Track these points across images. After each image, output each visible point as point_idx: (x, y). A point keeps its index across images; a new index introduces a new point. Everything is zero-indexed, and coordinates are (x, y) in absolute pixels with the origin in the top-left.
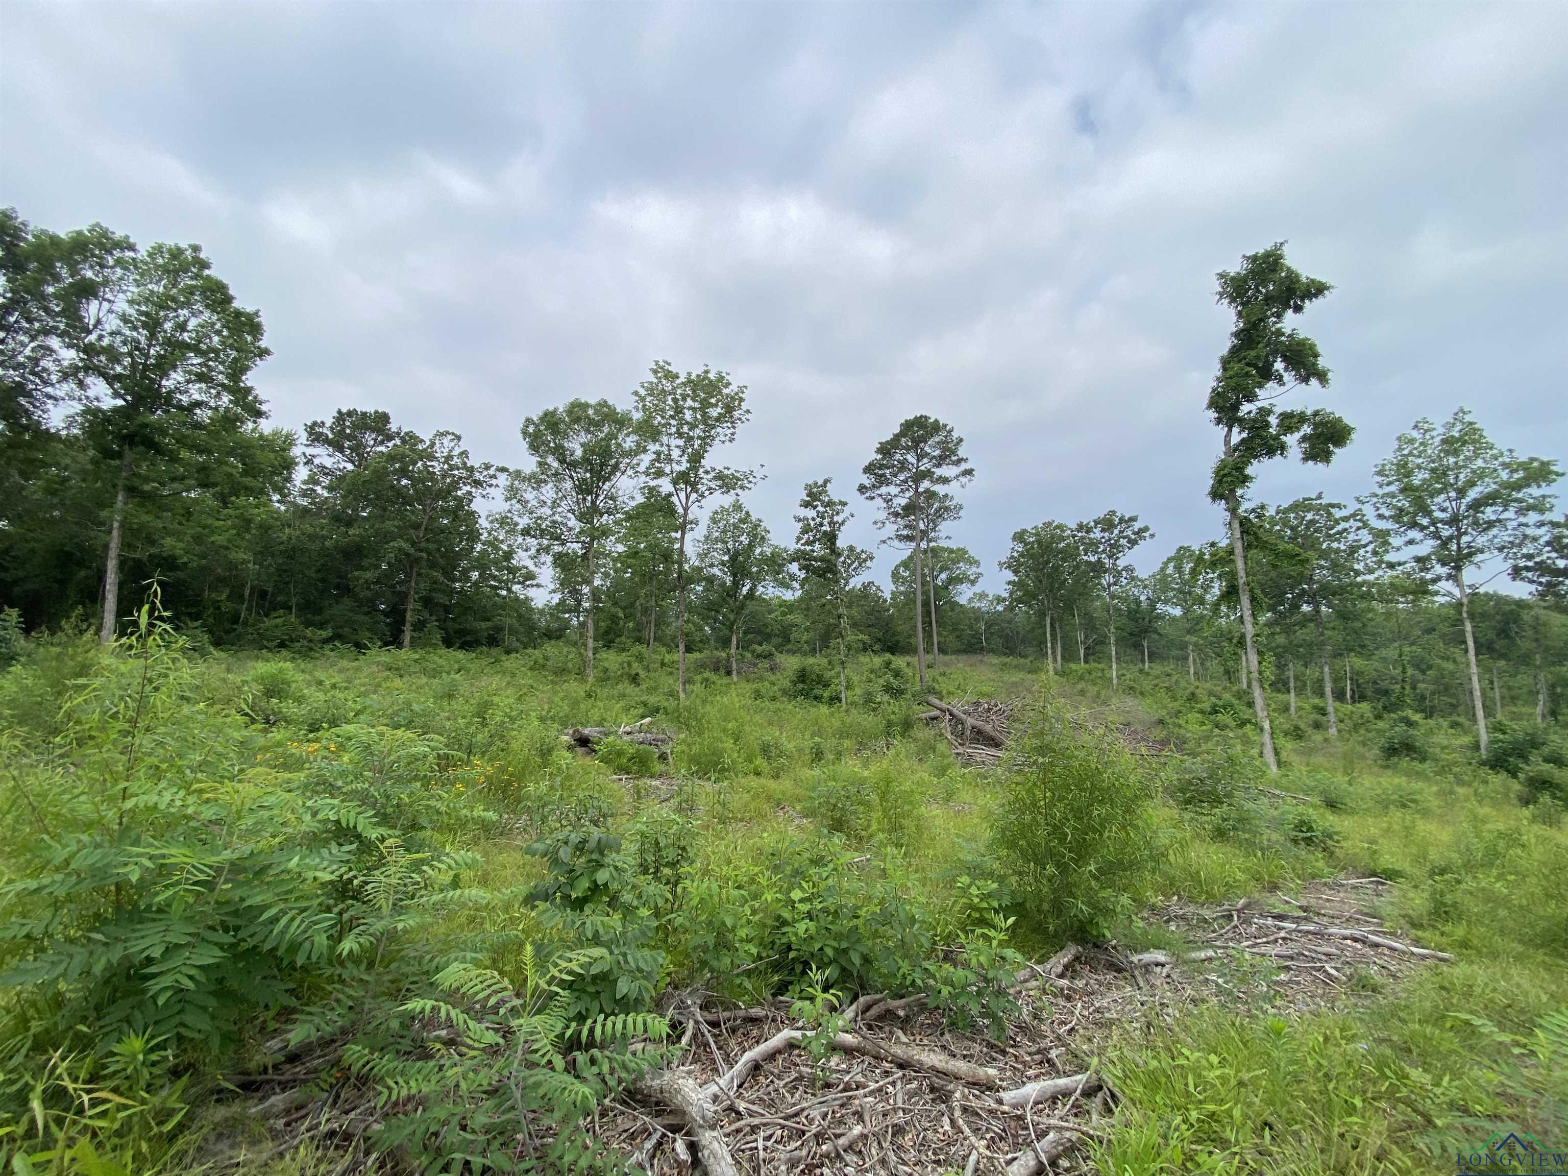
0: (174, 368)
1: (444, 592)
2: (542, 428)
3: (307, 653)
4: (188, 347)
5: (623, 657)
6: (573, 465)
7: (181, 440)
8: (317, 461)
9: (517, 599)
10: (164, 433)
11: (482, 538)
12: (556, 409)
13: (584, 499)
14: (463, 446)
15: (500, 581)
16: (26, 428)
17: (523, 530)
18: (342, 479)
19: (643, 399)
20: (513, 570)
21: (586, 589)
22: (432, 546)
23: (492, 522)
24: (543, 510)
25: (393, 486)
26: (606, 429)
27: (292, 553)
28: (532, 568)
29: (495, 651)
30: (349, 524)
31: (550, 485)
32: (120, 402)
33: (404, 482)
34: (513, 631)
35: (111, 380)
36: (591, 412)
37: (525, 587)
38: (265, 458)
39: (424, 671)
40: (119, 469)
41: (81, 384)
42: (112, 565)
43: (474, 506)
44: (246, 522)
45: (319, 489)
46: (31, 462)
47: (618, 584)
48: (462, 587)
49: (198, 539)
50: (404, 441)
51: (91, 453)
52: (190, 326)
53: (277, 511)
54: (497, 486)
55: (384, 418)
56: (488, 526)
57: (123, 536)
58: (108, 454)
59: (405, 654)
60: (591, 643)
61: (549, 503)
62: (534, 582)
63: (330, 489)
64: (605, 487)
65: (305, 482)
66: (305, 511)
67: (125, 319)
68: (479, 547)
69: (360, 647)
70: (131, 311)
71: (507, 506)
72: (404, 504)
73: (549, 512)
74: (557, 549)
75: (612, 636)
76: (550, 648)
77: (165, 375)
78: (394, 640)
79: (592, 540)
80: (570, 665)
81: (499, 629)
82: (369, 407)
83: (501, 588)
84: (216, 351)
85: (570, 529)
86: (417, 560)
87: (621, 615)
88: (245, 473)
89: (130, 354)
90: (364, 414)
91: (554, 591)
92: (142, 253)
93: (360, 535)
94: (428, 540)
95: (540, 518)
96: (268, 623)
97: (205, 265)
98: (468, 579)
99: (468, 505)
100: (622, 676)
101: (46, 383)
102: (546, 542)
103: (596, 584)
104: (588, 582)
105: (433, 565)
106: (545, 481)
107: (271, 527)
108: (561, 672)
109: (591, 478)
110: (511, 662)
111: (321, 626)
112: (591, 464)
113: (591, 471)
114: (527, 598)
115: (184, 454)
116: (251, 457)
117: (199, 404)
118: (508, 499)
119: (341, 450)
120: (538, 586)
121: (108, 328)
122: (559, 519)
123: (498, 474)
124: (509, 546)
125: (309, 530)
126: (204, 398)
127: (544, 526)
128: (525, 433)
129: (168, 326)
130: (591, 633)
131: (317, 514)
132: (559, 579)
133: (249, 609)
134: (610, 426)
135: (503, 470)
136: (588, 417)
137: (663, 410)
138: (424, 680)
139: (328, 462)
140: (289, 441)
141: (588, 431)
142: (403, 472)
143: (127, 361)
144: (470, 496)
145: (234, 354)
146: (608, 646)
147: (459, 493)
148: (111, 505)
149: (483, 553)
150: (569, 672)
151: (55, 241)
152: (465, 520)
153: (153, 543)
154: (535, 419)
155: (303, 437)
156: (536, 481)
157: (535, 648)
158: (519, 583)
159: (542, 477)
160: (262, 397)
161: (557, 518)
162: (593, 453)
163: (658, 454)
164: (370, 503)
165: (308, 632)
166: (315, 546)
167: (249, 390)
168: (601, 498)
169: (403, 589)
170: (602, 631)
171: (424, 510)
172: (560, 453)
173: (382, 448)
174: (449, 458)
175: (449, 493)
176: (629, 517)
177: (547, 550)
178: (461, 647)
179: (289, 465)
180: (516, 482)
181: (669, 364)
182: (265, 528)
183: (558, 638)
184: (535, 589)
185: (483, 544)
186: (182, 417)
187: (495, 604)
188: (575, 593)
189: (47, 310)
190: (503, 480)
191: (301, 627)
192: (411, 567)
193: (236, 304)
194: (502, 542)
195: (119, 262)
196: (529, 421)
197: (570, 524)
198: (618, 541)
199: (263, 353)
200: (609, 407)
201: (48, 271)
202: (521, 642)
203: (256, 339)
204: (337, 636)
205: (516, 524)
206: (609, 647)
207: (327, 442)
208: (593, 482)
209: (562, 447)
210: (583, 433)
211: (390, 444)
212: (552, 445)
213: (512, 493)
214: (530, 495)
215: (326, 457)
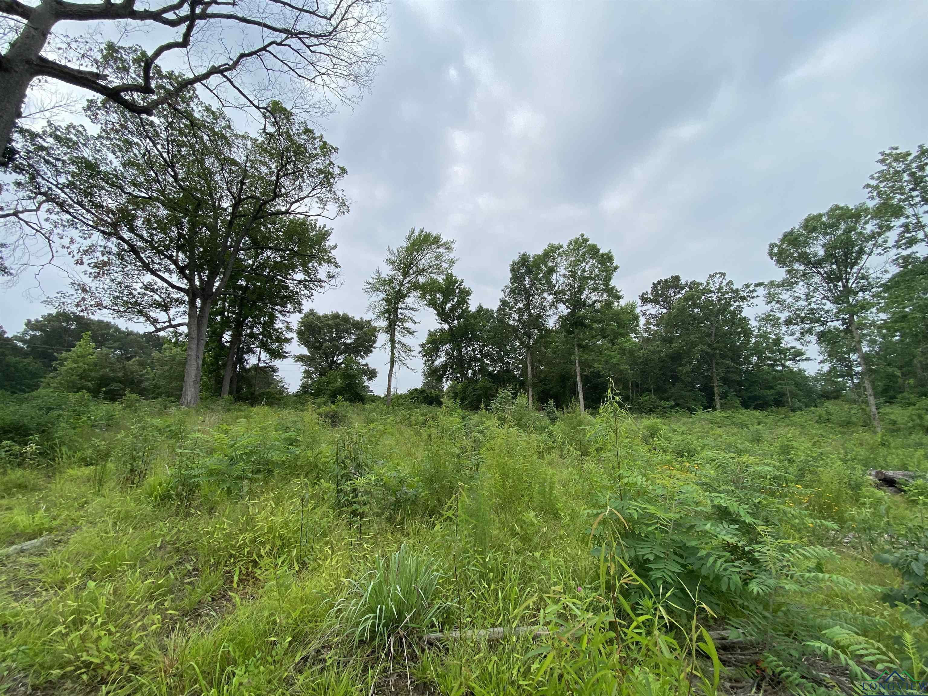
0: (584, 289)
1: (734, 372)
2: (784, 246)
3: (663, 414)
4: (587, 278)
5: (910, 410)
6: (819, 263)
7: (592, 320)
8: (648, 313)
9: (792, 371)
10: (585, 318)
11: (755, 333)
12: (793, 229)
13: (835, 286)
14: (728, 278)
15: (775, 360)
16: (543, 330)
17: (785, 321)
18: (662, 318)
19: (875, 188)
20: (783, 352)
21: (854, 357)
22: (720, 345)
23: (760, 321)
24: (799, 303)
25: (690, 315)
26: (843, 226)
27: (646, 362)
28: (799, 346)
29: (783, 410)
30: (671, 342)
31: (801, 284)
32: (569, 310)
33: (696, 311)
34: (794, 395)
35: (564, 303)
36: (824, 219)
37: (796, 362)
38: (625, 318)
39: (734, 424)
40: (574, 337)
41: (556, 308)
42: (578, 378)
43: (743, 314)
44: (623, 351)
45: (652, 327)
46: (546, 342)
47: (886, 348)
48: (747, 368)
49: (607, 362)
50: (691, 288)
51: (564, 334)
52: (587, 269)
53: (635, 342)
54: (758, 296)
55: (677, 279)
56: (758, 324)
57: (580, 366)
58: (569, 332)
59: (719, 414)
60: (872, 400)
61: (803, 297)
62: (803, 357)
63: (657, 325)
64: (853, 271)
65: (645, 325)
66: (648, 339)
67: (565, 276)
68: (753, 340)
69: (691, 411)
70: (566, 272)
71: (769, 307)
72: (699, 323)
73: (805, 303)
74: (819, 329)
75: (892, 393)
76: (831, 406)
77: (582, 293)
78: (709, 405)
79: (852, 316)
80: (854, 419)
81: (782, 394)
82: (667, 276)
83: (777, 365)
84: (597, 276)
85: (828, 312)
86: (714, 355)
87: (898, 373)
88: (618, 327)
89: (569, 290)
90: (666, 280)
91: (823, 362)
92: (566, 247)
93: (678, 347)
94: (718, 342)
95: (799, 309)
96: (642, 399)
97: (586, 241)
98: (750, 362)
99: (740, 314)
100: (914, 427)
101: (546, 311)
102: (807, 326)
103: (864, 350)
104: (856, 350)
105: (724, 357)
106: (796, 283)
107: (634, 351)
108: (847, 424)
109: (838, 267)
110: (797, 417)
111: (668, 399)
112: (835, 257)
113: (836, 263)
114: (800, 370)
115: (595, 325)
116: (620, 319)
117: (595, 302)
118: (768, 303)
119: (658, 303)
120: (807, 360)
121: (560, 282)
122: (815, 307)
123: (757, 288)
124: (776, 335)
125: (652, 349)
126: (596, 298)
127: (803, 315)
128: (771, 255)
129: (579, 273)
130: (870, 391)
131: (654, 340)
132: (826, 351)
133: (632, 393)
134: (845, 222)
135: (760, 284)
136: (824, 224)
137: (901, 188)
138: (736, 430)
139: (653, 312)
140: (633, 306)
141: (825, 234)
142: (695, 305)
143: (568, 293)
144: (740, 309)
145: (604, 274)
146: (891, 400)
147: (732, 308)
148: (574, 353)
149: (757, 343)
150: (855, 424)
151: (539, 257)
152: (740, 324)
153: (590, 367)
154: (777, 242)
155: (639, 302)
156: (788, 285)
157: (816, 406)
158: (790, 360)
159: (793, 280)
160: (619, 289)
161: (813, 306)
162: (835, 248)
163: (906, 226)
164: (679, 327)
165: (662, 403)
166: (656, 357)
167: (613, 288)
168: (852, 281)
169: (709, 374)
170: (880, 389)
171: (712, 324)
172: (804, 259)
173: (679, 296)
174: (721, 288)
175: (725, 310)
176: (886, 287)
177: (810, 331)
178: (756, 408)
179: (636, 318)
180: (772, 290)
181: (897, 148)
182: (632, 352)
183: (836, 398)
184: (805, 362)
185: (756, 337)
186: (591, 309)
187: (774, 377)
188: (842, 360)
189: (541, 284)
190: (761, 291)
191: (658, 401)
192: (711, 361)
193: (601, 252)
194: (770, 333)
195: (559, 255)
196: (772, 246)
197: (826, 308)
198: (880, 310)
199: (616, 268)
200: (842, 208)
201: (539, 269)
202: (803, 403)
203: (612, 263)
204: (677, 405)
205: (779, 319)
206: (891, 403)
207: (651, 301)
208: (840, 271)
209: (806, 253)
210: (821, 237)
211: (683, 292)
212: (795, 255)
213: (771, 298)
214: (785, 296)
215: (652, 309)
